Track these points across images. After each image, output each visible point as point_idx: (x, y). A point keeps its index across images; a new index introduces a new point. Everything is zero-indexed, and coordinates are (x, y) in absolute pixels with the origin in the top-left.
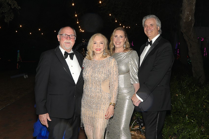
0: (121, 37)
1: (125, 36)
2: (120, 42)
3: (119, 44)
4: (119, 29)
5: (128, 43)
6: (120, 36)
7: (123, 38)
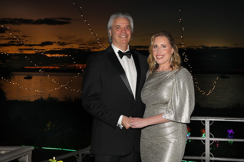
0: (164, 46)
1: (171, 44)
2: (162, 55)
3: (162, 58)
4: (160, 35)
5: (178, 55)
6: (162, 45)
7: (167, 48)
